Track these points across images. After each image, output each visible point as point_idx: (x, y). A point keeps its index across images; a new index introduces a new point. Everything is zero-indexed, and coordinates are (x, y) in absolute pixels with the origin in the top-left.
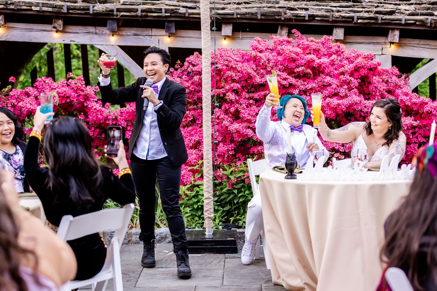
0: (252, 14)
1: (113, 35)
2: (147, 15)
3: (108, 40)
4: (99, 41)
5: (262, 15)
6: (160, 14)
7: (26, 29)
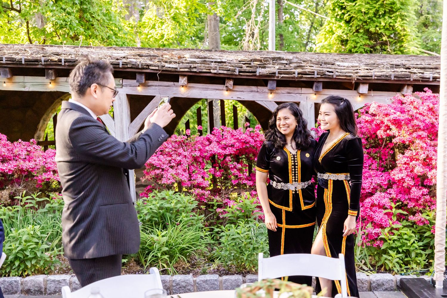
0: (387, 76)
1: (271, 93)
2: (302, 77)
3: (267, 97)
4: (260, 98)
5: (395, 77)
6: (313, 76)
7: (203, 88)
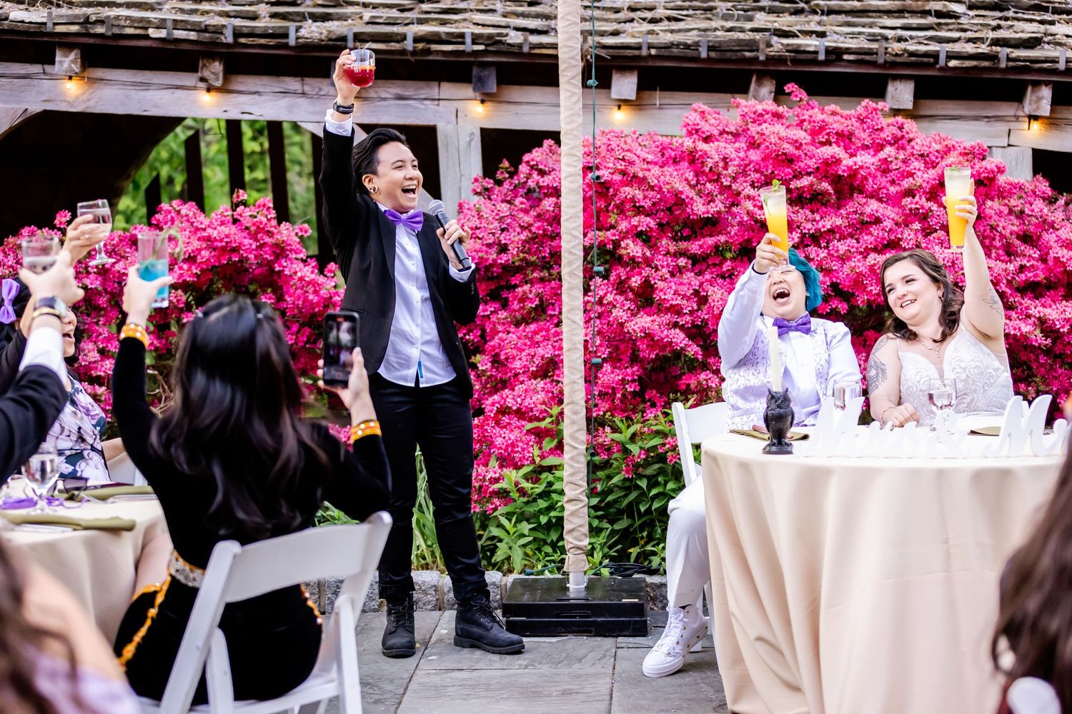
0: (687, 46)
2: (429, 49)
4: (311, 113)
5: (710, 49)
6: (461, 47)
7: (134, 84)
